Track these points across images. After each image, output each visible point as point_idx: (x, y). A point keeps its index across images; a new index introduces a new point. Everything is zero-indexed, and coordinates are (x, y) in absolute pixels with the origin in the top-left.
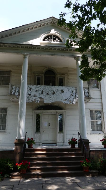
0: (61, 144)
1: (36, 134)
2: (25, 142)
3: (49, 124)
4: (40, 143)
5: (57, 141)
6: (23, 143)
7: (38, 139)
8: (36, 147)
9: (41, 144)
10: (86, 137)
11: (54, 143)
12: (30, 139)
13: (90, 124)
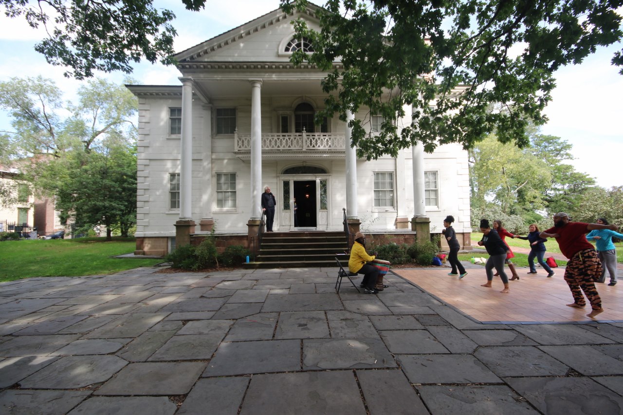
1: (283, 213)
4: (290, 226)
5: (318, 224)
7: (287, 220)
10: (354, 216)
13: (372, 195)
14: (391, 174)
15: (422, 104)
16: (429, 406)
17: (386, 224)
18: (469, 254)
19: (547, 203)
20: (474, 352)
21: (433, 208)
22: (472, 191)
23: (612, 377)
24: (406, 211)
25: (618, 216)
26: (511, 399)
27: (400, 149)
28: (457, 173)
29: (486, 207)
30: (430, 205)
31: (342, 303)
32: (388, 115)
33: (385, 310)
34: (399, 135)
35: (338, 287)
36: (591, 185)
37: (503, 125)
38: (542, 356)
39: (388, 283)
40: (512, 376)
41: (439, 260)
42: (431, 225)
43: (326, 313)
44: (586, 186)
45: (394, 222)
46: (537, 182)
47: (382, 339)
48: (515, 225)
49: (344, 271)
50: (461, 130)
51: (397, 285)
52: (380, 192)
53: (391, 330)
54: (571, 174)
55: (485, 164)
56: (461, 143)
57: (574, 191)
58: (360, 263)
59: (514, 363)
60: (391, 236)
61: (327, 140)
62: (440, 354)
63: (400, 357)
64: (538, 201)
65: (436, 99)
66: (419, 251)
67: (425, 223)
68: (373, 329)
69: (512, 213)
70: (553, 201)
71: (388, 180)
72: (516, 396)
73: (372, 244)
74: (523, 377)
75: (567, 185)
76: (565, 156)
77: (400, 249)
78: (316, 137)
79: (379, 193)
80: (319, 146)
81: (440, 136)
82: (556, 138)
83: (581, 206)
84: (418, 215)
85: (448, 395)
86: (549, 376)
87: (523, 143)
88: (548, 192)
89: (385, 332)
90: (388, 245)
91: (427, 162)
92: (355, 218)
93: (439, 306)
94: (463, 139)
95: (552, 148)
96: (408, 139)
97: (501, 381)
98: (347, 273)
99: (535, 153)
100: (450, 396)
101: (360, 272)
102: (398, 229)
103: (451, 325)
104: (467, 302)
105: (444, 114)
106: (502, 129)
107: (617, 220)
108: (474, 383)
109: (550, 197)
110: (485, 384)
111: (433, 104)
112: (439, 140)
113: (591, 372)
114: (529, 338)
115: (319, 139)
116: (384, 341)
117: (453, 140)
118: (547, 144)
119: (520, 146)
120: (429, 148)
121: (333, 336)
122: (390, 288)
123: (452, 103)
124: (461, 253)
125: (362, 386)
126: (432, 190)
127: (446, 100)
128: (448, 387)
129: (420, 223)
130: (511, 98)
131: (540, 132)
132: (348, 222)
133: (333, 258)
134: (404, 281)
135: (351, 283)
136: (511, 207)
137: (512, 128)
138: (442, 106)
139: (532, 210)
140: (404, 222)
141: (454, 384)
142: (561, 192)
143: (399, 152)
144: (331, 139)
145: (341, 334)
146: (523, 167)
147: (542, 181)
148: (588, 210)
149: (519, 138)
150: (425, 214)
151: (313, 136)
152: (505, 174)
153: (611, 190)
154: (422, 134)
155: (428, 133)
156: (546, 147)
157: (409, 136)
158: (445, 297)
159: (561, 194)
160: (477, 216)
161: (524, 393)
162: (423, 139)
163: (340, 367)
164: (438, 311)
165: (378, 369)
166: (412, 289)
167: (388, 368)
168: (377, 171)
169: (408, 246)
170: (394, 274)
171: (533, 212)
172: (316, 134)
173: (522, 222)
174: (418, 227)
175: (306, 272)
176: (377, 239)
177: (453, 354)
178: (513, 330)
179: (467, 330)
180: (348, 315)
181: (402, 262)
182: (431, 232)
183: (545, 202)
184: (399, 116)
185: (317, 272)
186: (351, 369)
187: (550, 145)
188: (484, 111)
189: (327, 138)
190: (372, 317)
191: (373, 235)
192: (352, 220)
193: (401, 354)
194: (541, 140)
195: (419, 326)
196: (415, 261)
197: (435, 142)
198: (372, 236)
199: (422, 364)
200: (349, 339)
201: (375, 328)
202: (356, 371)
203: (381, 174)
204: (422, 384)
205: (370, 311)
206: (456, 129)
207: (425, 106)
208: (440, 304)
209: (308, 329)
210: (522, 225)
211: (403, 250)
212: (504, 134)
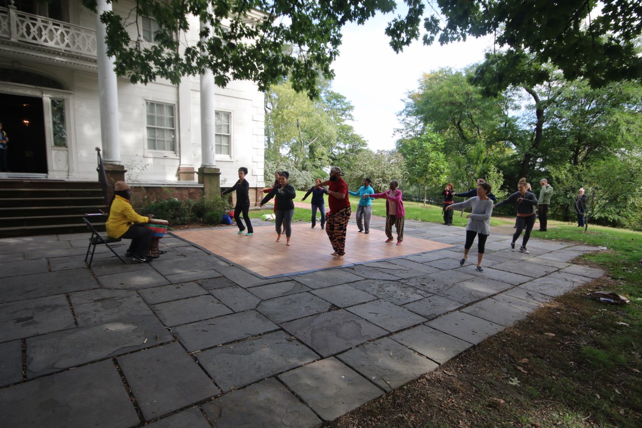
13: (144, 134)
14: (171, 108)
15: (212, 20)
16: (207, 370)
17: (164, 174)
18: (261, 211)
19: (331, 161)
20: (257, 307)
21: (224, 157)
22: (269, 141)
23: (360, 305)
24: (192, 159)
25: (379, 176)
26: (285, 341)
27: (183, 75)
28: (253, 118)
29: (281, 160)
30: (221, 154)
31: (97, 280)
32: (166, 22)
33: (162, 280)
34: (182, 55)
35: (89, 260)
36: (364, 146)
37: (297, 71)
38: (312, 299)
39: (166, 248)
40: (287, 320)
41: (229, 218)
42: (221, 177)
43: (68, 297)
44: (361, 147)
45: (175, 172)
46: (325, 139)
47: (155, 314)
48: (305, 181)
49: (98, 236)
50: (257, 67)
51: (177, 249)
52: (156, 130)
53: (168, 302)
54: (352, 134)
55: (280, 112)
56: (257, 82)
57: (352, 151)
58: (125, 226)
59: (291, 309)
60: (172, 189)
61: (62, 33)
62: (224, 316)
63: (178, 329)
64: (325, 158)
65: (230, 19)
66: (207, 208)
67: (215, 174)
68: (143, 304)
69: (304, 168)
70: (336, 160)
71: (167, 115)
72: (289, 337)
73: (144, 200)
74: (296, 319)
75: (348, 145)
76: (348, 117)
77: (183, 206)
78: (39, 24)
79: (155, 133)
80: (46, 41)
81: (234, 69)
82: (343, 97)
83: (355, 165)
84: (206, 164)
85: (228, 353)
86: (316, 314)
87: (314, 95)
88: (334, 150)
89: (159, 305)
90: (166, 201)
91: (219, 99)
92: (118, 164)
93: (226, 267)
94: (258, 78)
95: (339, 106)
96: (194, 64)
97: (278, 328)
98: (104, 239)
99: (325, 109)
100: (230, 353)
101: (125, 236)
102: (181, 181)
103: (237, 284)
104: (254, 260)
105: (238, 41)
106: (297, 76)
107: (377, 179)
108: (254, 336)
109: (335, 155)
110: (264, 333)
111: (226, 22)
112: (232, 73)
113: (346, 305)
114: (305, 285)
115: (45, 27)
116: (158, 315)
117: (248, 77)
118: (336, 102)
119: (311, 98)
120: (221, 81)
121: (81, 323)
122: (168, 253)
123: (248, 29)
124: (254, 210)
125: (125, 373)
126: (224, 136)
127: (241, 24)
128: (229, 345)
129: (209, 174)
130: (306, 43)
131: (331, 87)
132: (105, 168)
133: (80, 220)
134: (187, 244)
135: (112, 253)
136: (303, 163)
137: (305, 76)
138: (237, 30)
139: (320, 167)
140: (189, 173)
141: (235, 341)
142: (343, 151)
143: (183, 79)
144: (70, 34)
145: (93, 320)
146: (315, 122)
147: (329, 139)
148: (360, 169)
149: (311, 90)
150: (214, 164)
151: (31, 19)
152: (300, 127)
153: (376, 153)
154: (212, 60)
155: (219, 61)
156: (335, 104)
157: (195, 60)
158: (233, 257)
159: (343, 153)
160: (272, 170)
161: (296, 333)
162: (214, 68)
163: (93, 359)
164: (224, 273)
165: (148, 348)
166: (196, 252)
167: (162, 344)
168: (151, 99)
169: (193, 202)
170: (175, 236)
171: (321, 169)
172: (40, 18)
173: (311, 178)
174: (206, 179)
175: (29, 242)
176: (152, 193)
177: (237, 313)
178: (293, 280)
179: (252, 287)
180: (106, 294)
181: (186, 223)
182: (221, 186)
183: (330, 159)
184: (181, 27)
185: (50, 242)
186: (109, 358)
187: (338, 103)
188: (280, 51)
189: (61, 30)
190: (141, 291)
191: (144, 187)
192: (111, 166)
193: (178, 326)
194: (332, 97)
195: (203, 291)
196: (202, 220)
197: (229, 75)
198: (144, 189)
199: (203, 330)
200: (108, 322)
201: (146, 303)
202: (118, 358)
203: (157, 105)
204: (202, 350)
205: (140, 284)
206: (252, 63)
207: (216, 23)
208: (227, 265)
209: (36, 323)
210: (311, 182)
211: (187, 207)
212: (298, 81)
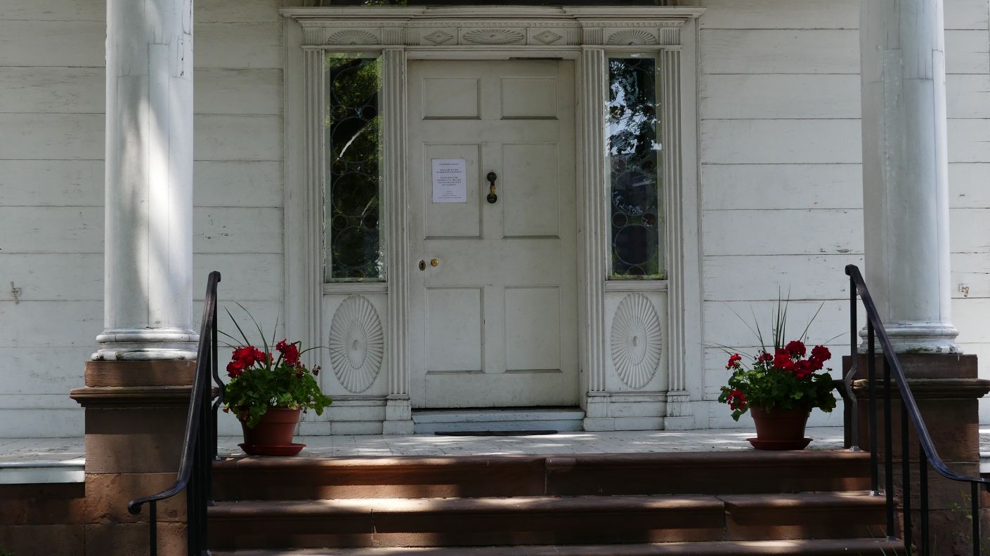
0: (637, 409)
1: (331, 305)
2: (206, 394)
3: (492, 177)
4: (385, 400)
5: (593, 384)
6: (181, 400)
7: (357, 356)
8: (344, 446)
9: (399, 411)
10: (948, 325)
11: (555, 400)
12: (265, 358)
